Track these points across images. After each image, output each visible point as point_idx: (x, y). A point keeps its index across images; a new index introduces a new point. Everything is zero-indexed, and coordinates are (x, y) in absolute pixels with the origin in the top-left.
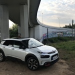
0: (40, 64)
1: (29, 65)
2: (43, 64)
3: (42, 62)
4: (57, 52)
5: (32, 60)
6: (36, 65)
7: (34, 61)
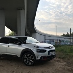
0: (37, 59)
1: (25, 60)
2: (39, 59)
3: (39, 56)
4: (54, 48)
5: (28, 55)
6: (33, 60)
7: (30, 56)
